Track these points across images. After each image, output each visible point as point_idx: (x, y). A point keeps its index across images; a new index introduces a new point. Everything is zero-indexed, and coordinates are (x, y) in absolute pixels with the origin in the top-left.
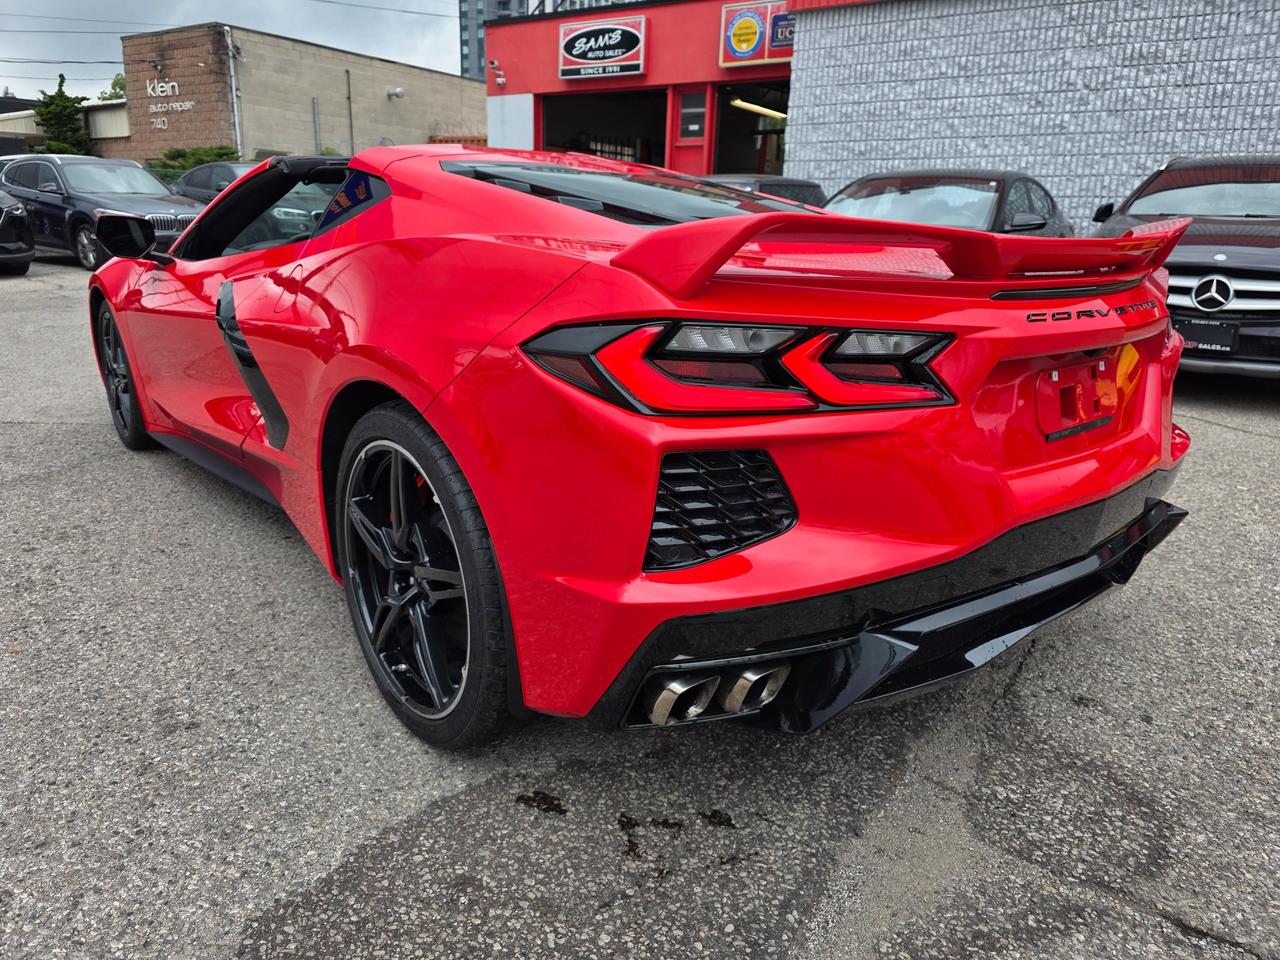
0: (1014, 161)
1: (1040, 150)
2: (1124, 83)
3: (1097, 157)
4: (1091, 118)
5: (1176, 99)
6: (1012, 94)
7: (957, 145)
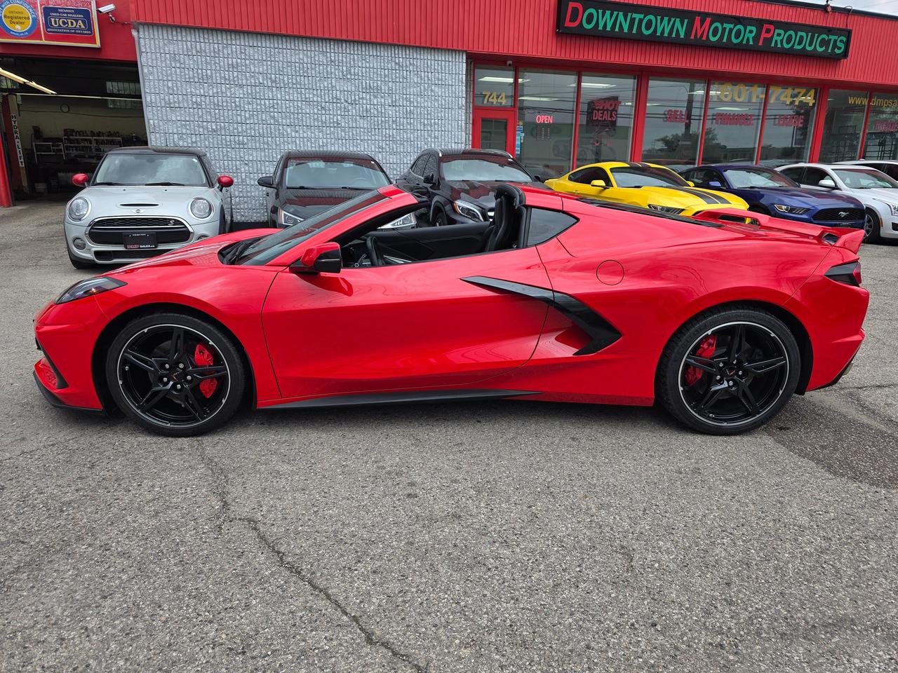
0: (315, 141)
1: (328, 136)
2: (365, 101)
3: (358, 141)
4: (352, 119)
5: (390, 113)
6: (307, 101)
7: (279, 130)
